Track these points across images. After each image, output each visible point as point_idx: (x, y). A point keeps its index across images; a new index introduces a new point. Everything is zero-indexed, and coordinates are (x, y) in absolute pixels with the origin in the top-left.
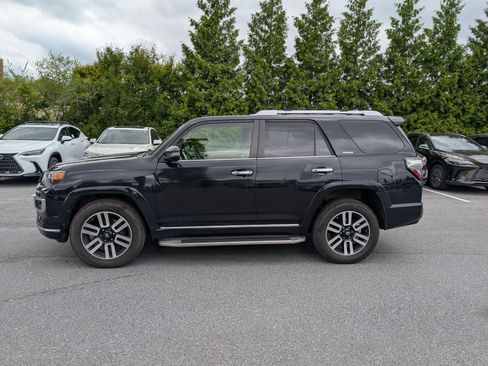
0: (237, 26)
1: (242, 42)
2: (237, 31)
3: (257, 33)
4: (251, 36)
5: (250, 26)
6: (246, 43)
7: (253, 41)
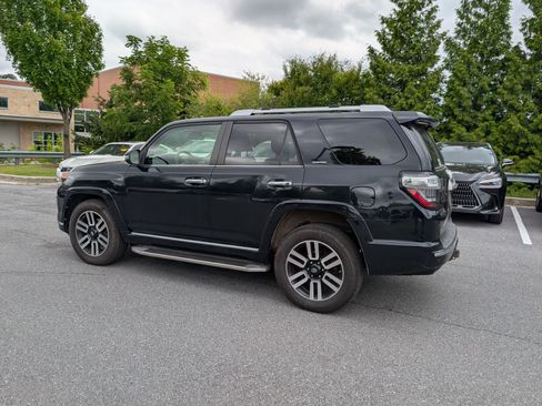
0: (438, 16)
1: (444, 34)
2: (439, 22)
3: (468, 20)
4: (459, 25)
5: (459, 12)
6: (452, 34)
7: (462, 32)
